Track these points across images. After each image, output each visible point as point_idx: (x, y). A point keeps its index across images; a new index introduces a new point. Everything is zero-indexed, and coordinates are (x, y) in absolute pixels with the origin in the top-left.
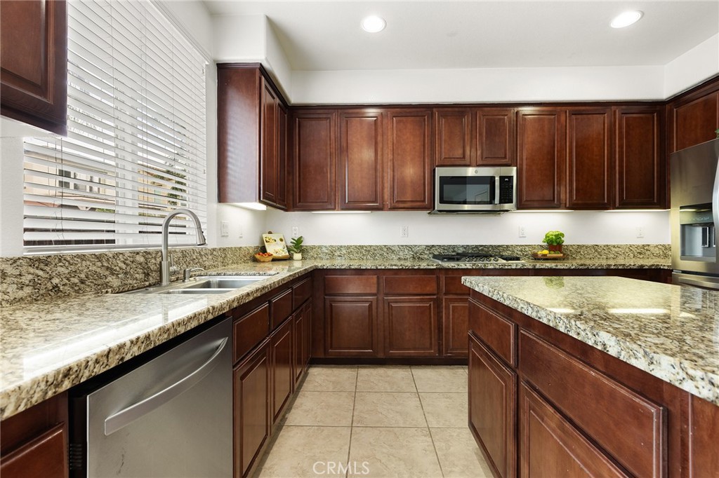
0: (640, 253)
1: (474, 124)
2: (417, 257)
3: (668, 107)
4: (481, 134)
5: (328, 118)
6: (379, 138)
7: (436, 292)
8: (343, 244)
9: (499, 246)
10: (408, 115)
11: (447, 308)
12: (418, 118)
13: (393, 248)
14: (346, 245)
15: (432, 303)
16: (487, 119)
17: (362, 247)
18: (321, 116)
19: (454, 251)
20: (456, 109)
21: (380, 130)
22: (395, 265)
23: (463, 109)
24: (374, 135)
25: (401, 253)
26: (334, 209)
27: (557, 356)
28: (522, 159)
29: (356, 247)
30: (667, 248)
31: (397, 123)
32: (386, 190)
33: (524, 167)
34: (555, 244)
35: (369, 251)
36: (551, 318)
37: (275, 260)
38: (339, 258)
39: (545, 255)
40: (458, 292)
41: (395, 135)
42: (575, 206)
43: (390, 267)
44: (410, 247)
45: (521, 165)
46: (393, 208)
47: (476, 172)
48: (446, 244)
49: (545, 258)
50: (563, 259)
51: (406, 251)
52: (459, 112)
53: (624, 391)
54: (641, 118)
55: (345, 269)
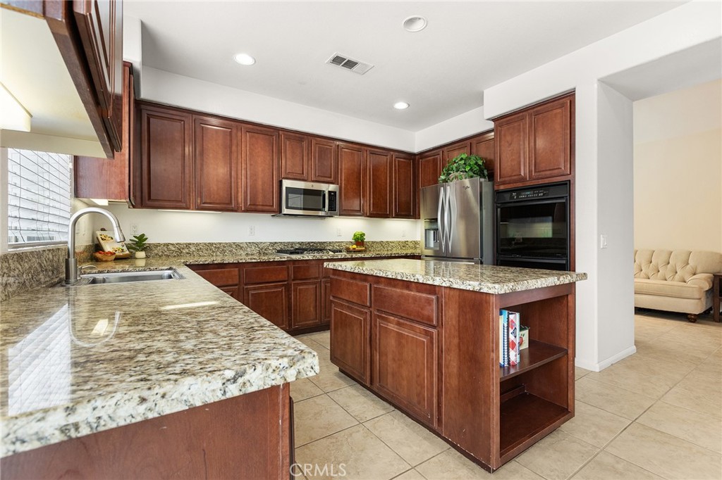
0: (404, 246)
1: (310, 148)
2: (262, 252)
3: (417, 157)
4: (315, 158)
5: (182, 121)
6: (234, 148)
7: (286, 279)
8: (192, 242)
9: (324, 243)
10: (259, 132)
11: (295, 290)
12: (267, 137)
13: (241, 245)
14: (195, 242)
15: (283, 288)
16: (319, 148)
17: (212, 244)
18: (174, 117)
19: (292, 247)
20: (297, 135)
21: (234, 142)
22: (254, 259)
23: (302, 136)
24: (229, 144)
25: (249, 249)
26: (188, 209)
27: (396, 292)
28: (341, 180)
29: (205, 244)
30: (416, 243)
31: (250, 138)
32: (239, 194)
33: (343, 185)
34: (359, 240)
35: (219, 248)
36: (394, 274)
37: (118, 259)
38: (188, 255)
39: (354, 249)
40: (303, 277)
41: (248, 148)
42: (372, 216)
43: (250, 261)
44: (257, 244)
45: (341, 184)
46: (247, 211)
47: (312, 186)
48: (286, 241)
49: (355, 251)
50: (365, 251)
51: (253, 247)
52: (299, 137)
53: (424, 295)
54: (404, 162)
55: (208, 264)
